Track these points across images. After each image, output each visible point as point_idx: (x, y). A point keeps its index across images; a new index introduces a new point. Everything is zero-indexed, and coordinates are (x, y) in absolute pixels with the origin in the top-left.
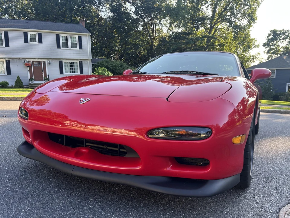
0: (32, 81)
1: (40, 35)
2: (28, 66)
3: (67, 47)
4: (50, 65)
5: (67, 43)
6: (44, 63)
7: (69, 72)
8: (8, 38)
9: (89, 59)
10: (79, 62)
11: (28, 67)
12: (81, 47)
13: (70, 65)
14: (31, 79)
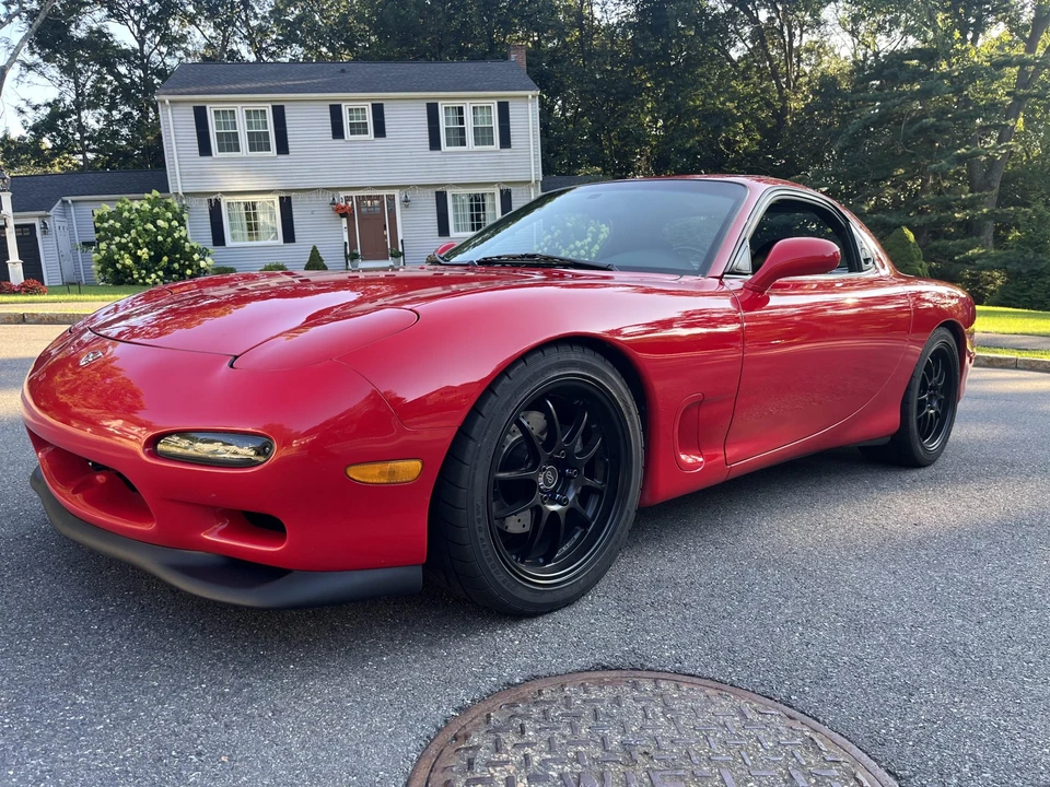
0: (355, 261)
1: (378, 111)
2: (344, 213)
3: (463, 143)
4: (407, 206)
5: (462, 131)
6: (391, 199)
7: (469, 227)
8: (285, 128)
9: (533, 181)
10: (501, 191)
11: (342, 216)
12: (506, 142)
13: (472, 205)
14: (352, 257)
